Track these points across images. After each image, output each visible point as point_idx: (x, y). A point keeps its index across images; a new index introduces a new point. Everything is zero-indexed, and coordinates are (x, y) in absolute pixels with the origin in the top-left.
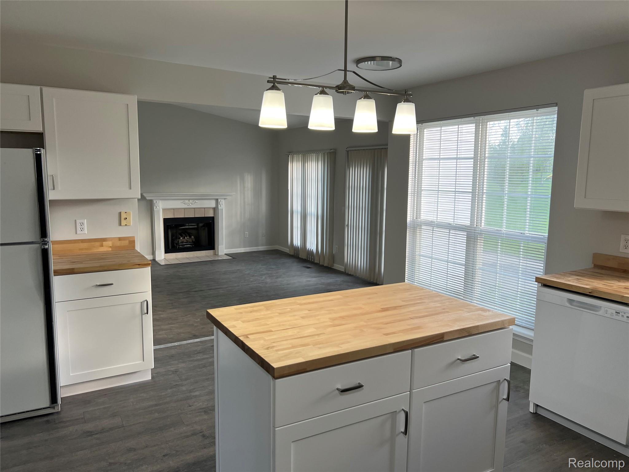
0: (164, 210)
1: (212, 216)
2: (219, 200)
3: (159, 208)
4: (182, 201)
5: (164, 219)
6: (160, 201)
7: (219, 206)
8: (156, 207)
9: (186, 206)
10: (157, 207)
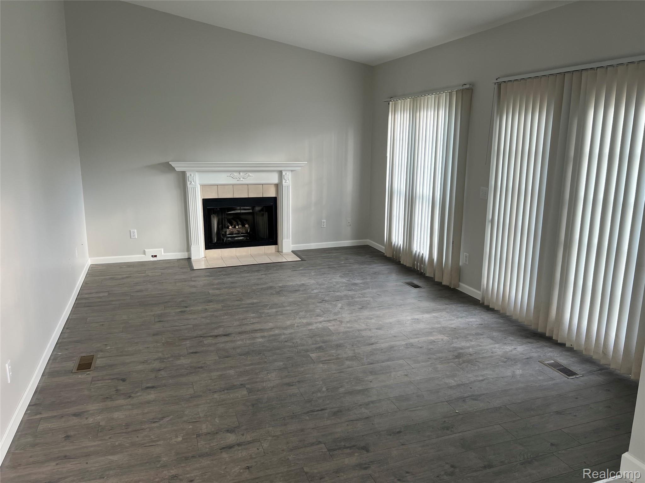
0: (203, 186)
1: (273, 195)
2: (284, 173)
3: (195, 183)
4: (229, 174)
5: (203, 199)
6: (197, 174)
7: (284, 181)
8: (190, 183)
9: (234, 182)
10: (192, 183)
